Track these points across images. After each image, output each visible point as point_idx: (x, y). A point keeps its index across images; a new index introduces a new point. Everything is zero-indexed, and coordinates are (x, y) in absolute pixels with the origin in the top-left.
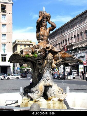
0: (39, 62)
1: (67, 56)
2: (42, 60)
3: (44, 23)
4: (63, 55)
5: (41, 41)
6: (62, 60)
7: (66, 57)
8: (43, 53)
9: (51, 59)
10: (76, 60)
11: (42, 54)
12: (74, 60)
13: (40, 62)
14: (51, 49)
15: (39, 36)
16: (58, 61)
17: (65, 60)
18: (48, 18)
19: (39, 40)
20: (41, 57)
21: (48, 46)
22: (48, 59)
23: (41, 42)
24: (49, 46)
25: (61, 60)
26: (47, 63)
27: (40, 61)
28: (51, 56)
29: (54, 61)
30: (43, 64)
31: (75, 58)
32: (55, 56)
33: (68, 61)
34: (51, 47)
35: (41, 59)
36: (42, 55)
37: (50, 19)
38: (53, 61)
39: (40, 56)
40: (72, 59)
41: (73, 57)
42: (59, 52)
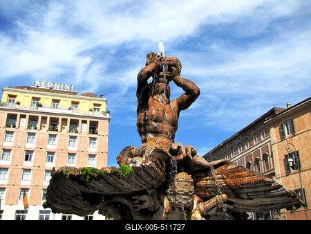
0: (142, 202)
1: (246, 180)
2: (152, 195)
3: (160, 84)
4: (233, 178)
5: (150, 136)
6: (229, 196)
7: (243, 186)
8: (155, 162)
9: (186, 194)
10: (282, 195)
11: (154, 165)
12: (273, 197)
13: (146, 205)
14: (187, 157)
15: (145, 120)
16: (213, 201)
17: (238, 196)
18: (172, 70)
19: (145, 135)
20: (149, 179)
21: (175, 147)
22: (175, 194)
23: (151, 139)
24: (179, 147)
25: (224, 196)
26: (173, 208)
27: (144, 198)
28: (187, 181)
29: (199, 202)
30: (156, 211)
31: (280, 186)
32: (203, 183)
33: (251, 199)
34: (186, 151)
35: (149, 192)
36: (152, 173)
37: (179, 72)
38: (193, 201)
39: (142, 173)
40: (265, 191)
41: (269, 184)
42: (216, 167)
